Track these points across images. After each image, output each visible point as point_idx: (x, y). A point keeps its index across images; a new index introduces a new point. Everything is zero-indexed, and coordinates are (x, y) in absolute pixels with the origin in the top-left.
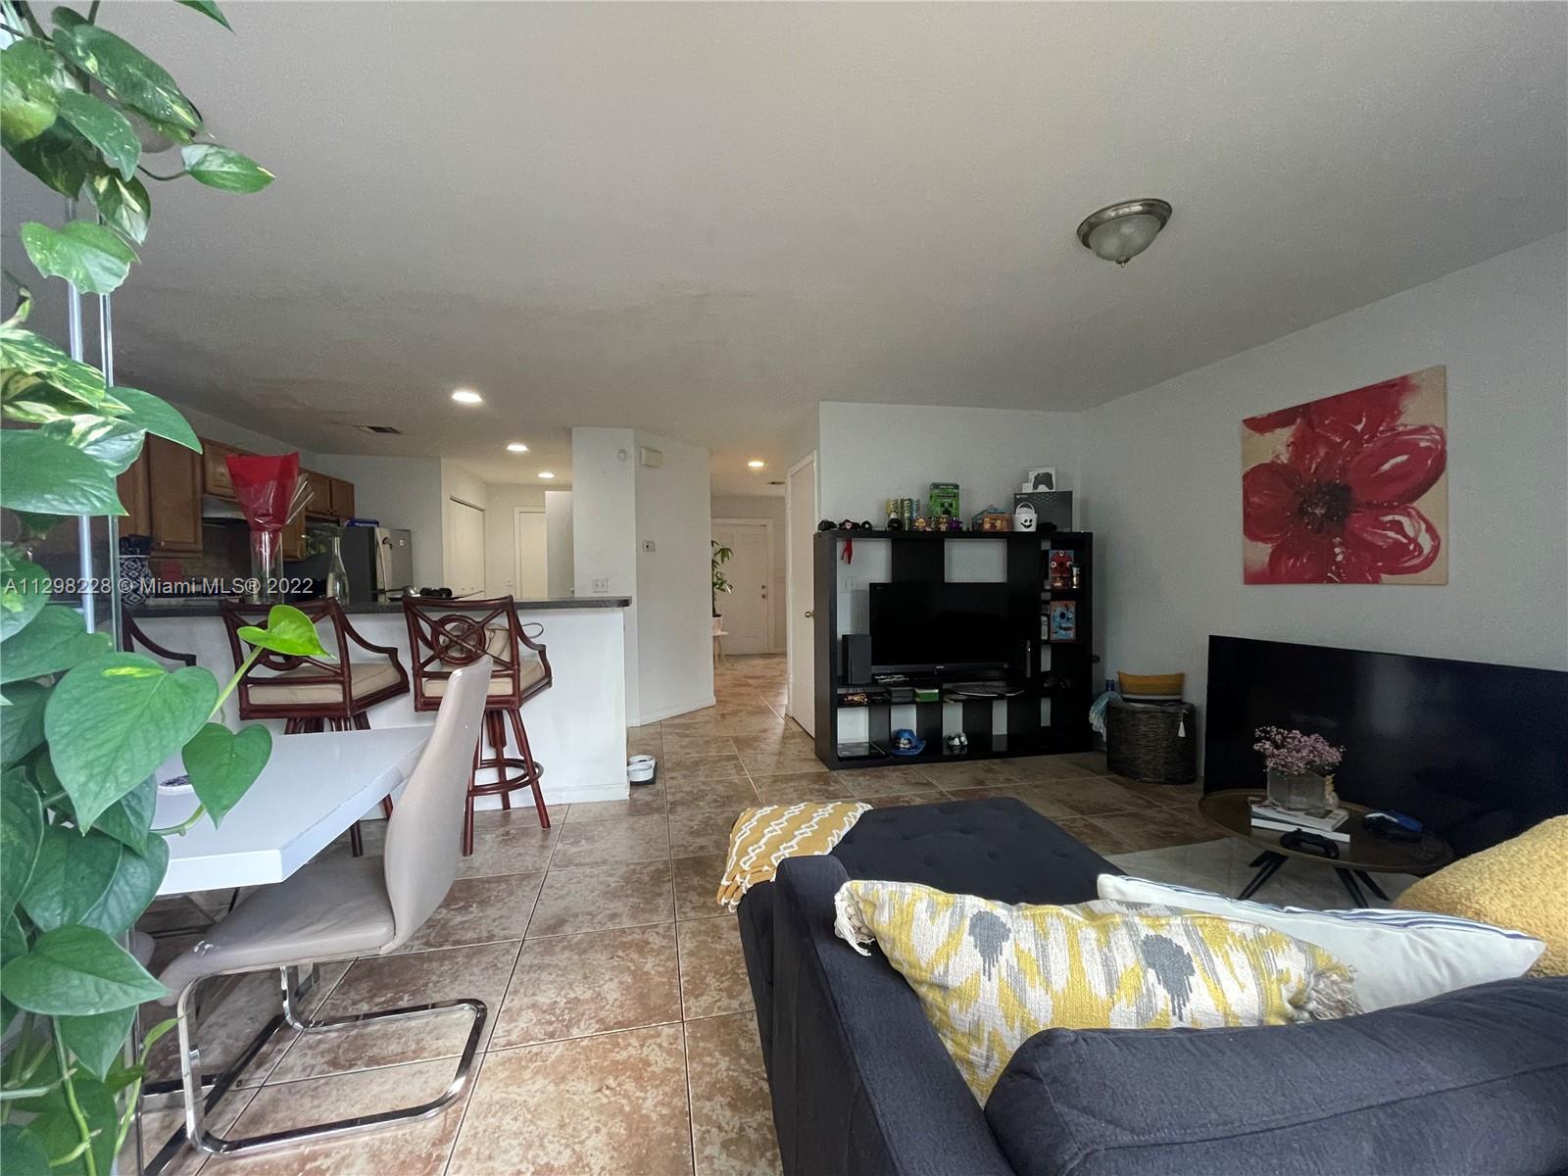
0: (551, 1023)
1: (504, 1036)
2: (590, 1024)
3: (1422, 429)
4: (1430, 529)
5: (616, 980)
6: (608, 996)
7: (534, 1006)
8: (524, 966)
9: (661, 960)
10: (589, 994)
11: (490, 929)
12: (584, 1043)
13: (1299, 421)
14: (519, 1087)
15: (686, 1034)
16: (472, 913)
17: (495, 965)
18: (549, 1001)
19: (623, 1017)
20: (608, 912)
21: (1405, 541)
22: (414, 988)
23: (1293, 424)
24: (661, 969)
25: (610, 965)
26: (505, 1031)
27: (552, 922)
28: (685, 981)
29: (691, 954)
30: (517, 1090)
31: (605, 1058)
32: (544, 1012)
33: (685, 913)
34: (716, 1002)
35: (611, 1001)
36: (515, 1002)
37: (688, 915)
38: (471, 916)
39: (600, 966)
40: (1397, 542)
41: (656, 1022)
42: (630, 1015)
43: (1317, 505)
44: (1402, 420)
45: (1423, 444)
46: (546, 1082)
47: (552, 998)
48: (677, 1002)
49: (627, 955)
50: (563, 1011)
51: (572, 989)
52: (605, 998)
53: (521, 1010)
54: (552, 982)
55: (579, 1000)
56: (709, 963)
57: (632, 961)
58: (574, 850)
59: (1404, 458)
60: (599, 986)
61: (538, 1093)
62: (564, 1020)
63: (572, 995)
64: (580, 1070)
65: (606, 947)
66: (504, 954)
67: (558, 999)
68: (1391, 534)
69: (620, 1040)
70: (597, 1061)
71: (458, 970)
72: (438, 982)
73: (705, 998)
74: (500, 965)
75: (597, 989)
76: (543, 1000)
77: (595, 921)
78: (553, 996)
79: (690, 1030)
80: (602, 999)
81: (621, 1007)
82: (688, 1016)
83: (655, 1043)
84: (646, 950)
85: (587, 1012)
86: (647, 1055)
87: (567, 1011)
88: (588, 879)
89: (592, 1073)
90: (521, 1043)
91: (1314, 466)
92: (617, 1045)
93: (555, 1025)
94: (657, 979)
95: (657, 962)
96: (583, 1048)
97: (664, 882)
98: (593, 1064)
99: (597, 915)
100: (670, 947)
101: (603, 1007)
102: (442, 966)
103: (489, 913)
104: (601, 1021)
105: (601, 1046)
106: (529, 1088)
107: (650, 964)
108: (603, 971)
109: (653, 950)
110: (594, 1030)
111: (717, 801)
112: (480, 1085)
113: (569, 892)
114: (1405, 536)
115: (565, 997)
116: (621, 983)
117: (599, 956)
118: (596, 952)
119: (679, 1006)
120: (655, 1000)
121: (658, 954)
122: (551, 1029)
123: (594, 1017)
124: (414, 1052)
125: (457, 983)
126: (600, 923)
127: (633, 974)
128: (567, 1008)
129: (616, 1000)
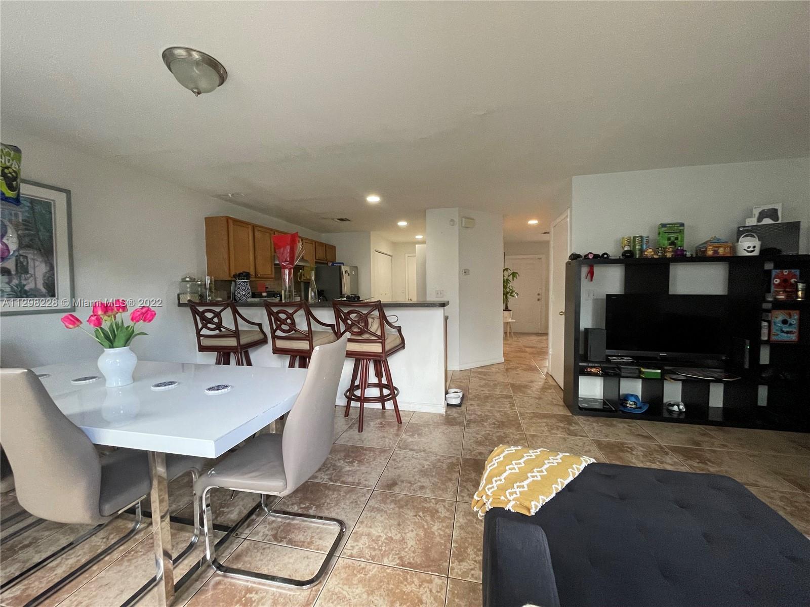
0: (375, 549)
1: (350, 550)
2: (395, 558)
5: (415, 532)
6: (408, 542)
7: (369, 535)
8: (370, 507)
9: (443, 526)
10: (398, 537)
11: (360, 478)
12: (388, 571)
14: (349, 588)
15: (448, 588)
16: (354, 466)
17: (356, 502)
18: (377, 534)
19: (413, 560)
20: (419, 484)
22: (318, 504)
24: (442, 533)
25: (414, 521)
26: (351, 546)
27: (390, 482)
28: (454, 547)
29: (461, 528)
30: (348, 589)
31: (397, 587)
32: (373, 540)
33: (463, 497)
34: (472, 569)
35: (409, 546)
36: (360, 529)
37: (465, 498)
38: (354, 468)
39: (407, 519)
41: (432, 571)
42: (418, 560)
46: (363, 590)
47: (379, 533)
48: (446, 561)
49: (424, 516)
50: (382, 544)
51: (390, 530)
52: (406, 543)
53: (362, 535)
54: (382, 522)
55: (392, 539)
56: (471, 538)
57: (426, 521)
58: (410, 440)
60: (405, 533)
61: (357, 597)
62: (382, 550)
63: (390, 535)
64: (382, 590)
65: (414, 507)
66: (362, 496)
67: (382, 534)
69: (409, 577)
70: (393, 586)
71: (339, 500)
72: (329, 504)
73: (464, 564)
74: (359, 503)
75: (403, 534)
76: (374, 533)
77: (412, 488)
78: (380, 531)
79: (451, 586)
80: (404, 543)
81: (414, 552)
82: (452, 574)
83: (428, 588)
84: (436, 516)
85: (395, 549)
86: (422, 594)
87: (384, 545)
88: (414, 459)
89: (388, 595)
90: (357, 557)
92: (406, 579)
93: (376, 552)
94: (438, 539)
95: (440, 527)
96: (388, 574)
97: (455, 472)
98: (390, 588)
99: (414, 484)
100: (450, 518)
101: (404, 549)
102: (333, 494)
103: (362, 468)
104: (401, 558)
105: (397, 577)
106: (354, 590)
107: (436, 528)
108: (409, 523)
109: (439, 518)
110: (395, 563)
111: (496, 424)
112: (331, 578)
113: (402, 466)
115: (386, 535)
116: (417, 535)
117: (409, 512)
118: (408, 509)
119: (447, 564)
120: (434, 554)
121: (441, 522)
122: (373, 554)
123: (398, 554)
124: (308, 543)
125: (337, 507)
126: (414, 490)
127: (425, 530)
128: (385, 542)
129: (412, 546)
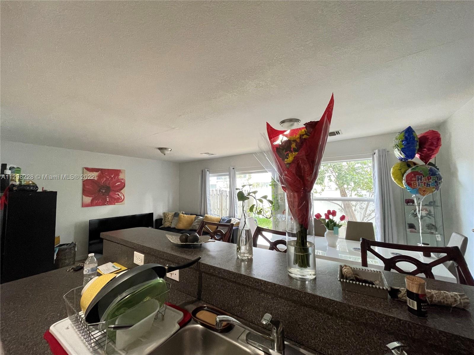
3: (122, 179)
4: (123, 195)
13: (100, 172)
21: (119, 197)
23: (98, 172)
40: (118, 198)
43: (103, 190)
44: (120, 177)
45: (122, 181)
59: (120, 183)
68: (117, 196)
91: (103, 182)
114: (120, 196)
